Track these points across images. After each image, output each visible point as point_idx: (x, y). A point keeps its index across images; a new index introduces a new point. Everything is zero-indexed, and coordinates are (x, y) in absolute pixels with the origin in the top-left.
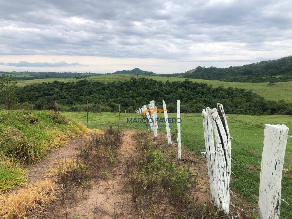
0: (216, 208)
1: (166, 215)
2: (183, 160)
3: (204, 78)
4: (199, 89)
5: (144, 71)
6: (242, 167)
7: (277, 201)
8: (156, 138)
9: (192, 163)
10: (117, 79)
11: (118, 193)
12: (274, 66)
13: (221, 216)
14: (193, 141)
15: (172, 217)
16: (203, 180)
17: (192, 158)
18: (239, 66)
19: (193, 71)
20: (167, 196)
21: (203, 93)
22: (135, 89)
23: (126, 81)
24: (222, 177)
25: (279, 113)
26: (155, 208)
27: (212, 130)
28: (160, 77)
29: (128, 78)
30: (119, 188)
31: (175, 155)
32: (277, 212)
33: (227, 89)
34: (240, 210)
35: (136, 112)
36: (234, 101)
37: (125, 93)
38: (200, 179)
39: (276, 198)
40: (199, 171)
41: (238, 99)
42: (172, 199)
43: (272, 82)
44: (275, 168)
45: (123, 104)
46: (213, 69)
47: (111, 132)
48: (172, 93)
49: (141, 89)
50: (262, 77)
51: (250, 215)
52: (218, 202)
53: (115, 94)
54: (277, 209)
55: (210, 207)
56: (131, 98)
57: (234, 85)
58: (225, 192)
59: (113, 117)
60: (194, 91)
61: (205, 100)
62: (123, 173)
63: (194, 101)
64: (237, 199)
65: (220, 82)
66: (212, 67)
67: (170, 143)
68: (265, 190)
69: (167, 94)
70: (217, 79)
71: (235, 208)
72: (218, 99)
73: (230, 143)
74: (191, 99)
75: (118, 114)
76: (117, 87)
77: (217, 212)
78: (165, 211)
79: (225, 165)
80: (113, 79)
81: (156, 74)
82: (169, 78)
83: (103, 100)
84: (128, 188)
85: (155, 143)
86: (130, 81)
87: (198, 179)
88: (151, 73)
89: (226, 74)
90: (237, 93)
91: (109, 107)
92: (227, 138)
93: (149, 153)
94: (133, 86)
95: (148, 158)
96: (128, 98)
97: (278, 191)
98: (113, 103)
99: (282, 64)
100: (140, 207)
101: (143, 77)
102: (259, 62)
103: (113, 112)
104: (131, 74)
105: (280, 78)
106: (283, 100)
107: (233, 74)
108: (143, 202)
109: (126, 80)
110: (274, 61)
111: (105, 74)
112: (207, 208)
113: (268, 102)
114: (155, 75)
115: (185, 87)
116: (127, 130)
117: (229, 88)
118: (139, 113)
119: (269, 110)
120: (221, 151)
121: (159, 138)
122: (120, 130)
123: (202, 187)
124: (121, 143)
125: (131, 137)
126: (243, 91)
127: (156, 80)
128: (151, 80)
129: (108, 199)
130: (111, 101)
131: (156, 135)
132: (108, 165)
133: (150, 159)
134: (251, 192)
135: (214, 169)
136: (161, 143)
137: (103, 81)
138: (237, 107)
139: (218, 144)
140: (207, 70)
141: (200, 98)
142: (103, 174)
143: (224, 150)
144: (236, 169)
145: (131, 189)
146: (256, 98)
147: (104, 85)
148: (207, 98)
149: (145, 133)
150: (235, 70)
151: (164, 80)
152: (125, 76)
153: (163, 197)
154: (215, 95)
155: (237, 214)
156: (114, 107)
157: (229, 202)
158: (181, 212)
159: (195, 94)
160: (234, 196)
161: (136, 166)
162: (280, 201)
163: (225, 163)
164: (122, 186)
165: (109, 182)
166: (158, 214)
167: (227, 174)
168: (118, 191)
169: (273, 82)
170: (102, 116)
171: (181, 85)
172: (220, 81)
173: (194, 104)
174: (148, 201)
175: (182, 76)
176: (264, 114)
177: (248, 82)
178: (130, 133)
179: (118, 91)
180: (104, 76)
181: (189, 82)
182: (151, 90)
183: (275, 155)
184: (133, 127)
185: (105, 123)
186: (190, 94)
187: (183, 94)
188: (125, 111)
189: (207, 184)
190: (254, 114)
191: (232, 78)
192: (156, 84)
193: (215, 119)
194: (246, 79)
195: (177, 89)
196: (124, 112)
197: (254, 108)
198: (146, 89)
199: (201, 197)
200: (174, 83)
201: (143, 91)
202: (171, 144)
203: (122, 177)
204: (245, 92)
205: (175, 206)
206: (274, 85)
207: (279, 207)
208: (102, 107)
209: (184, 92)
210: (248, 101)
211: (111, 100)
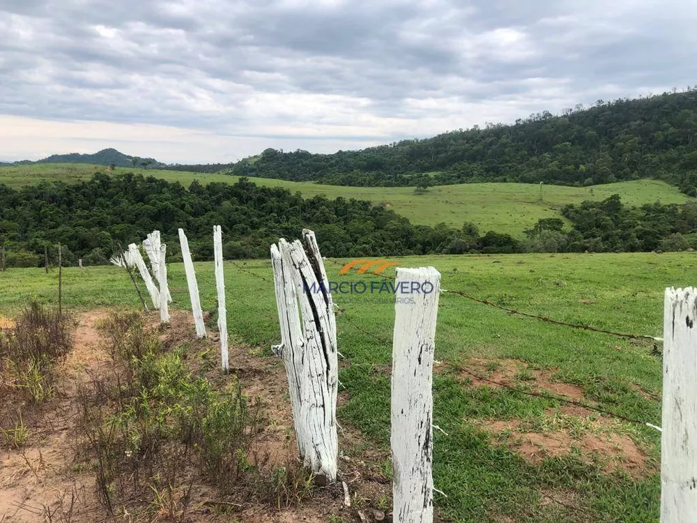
0: (309, 471)
1: (192, 509)
2: (232, 371)
3: (283, 177)
4: (273, 203)
5: (129, 157)
6: (364, 371)
7: (425, 430)
8: (167, 324)
9: (254, 376)
10: (54, 175)
11: (59, 478)
12: (426, 152)
13: (319, 486)
14: (259, 325)
15: (206, 512)
16: (281, 412)
17: (254, 364)
18: (358, 150)
19: (256, 160)
20: (191, 464)
21: (280, 211)
22: (108, 203)
23: (81, 184)
24: (319, 397)
25: (437, 251)
26: (160, 498)
27: (295, 292)
28: (172, 173)
29: (87, 174)
30: (60, 464)
31: (214, 362)
32: (426, 454)
33: (334, 201)
34: (361, 466)
35: (112, 264)
36: (350, 228)
37: (79, 212)
38: (274, 410)
39: (423, 425)
40: (271, 392)
41: (357, 223)
42: (204, 469)
43: (422, 186)
44: (420, 360)
45: (73, 243)
46: (301, 156)
47: (35, 318)
48: (206, 211)
49: (124, 204)
50: (404, 176)
51: (381, 473)
52: (313, 456)
53: (49, 217)
54: (427, 447)
55: (294, 471)
56: (96, 228)
57: (349, 193)
58: (326, 431)
59: (43, 278)
60: (262, 206)
61: (286, 228)
62: (71, 425)
63: (262, 230)
64: (354, 443)
65: (319, 186)
66: (299, 150)
67: (202, 334)
68: (402, 412)
69: (195, 215)
70: (310, 180)
71: (351, 462)
72: (316, 224)
73: (333, 318)
74: (254, 226)
75: (57, 270)
76: (53, 199)
77: (310, 479)
78: (186, 500)
79: (325, 369)
80: (40, 175)
81: (163, 164)
82: (199, 174)
83: (12, 234)
84: (88, 461)
85: (163, 337)
86: (92, 182)
87: (269, 411)
88: (150, 163)
89: (330, 169)
90: (354, 210)
91: (31, 253)
92: (327, 308)
93: (144, 365)
94: (102, 195)
95: (143, 378)
96: (88, 226)
97: (427, 410)
98: (45, 243)
99: (440, 148)
100: (120, 504)
101: (127, 172)
102: (397, 142)
103: (44, 266)
104: (94, 163)
105: (436, 177)
106: (444, 223)
107: (345, 168)
108: (129, 490)
109: (79, 180)
110: (425, 141)
111: (16, 162)
112: (289, 474)
113: (417, 227)
114: (161, 167)
115: (239, 196)
116: (85, 312)
117: (339, 199)
118: (120, 266)
119: (419, 246)
120: (314, 339)
121: (174, 324)
122: (64, 312)
123: (278, 428)
124: (68, 348)
125: (99, 328)
126: (367, 206)
127: (166, 180)
128: (151, 180)
129: (28, 499)
130: (37, 237)
131: (166, 317)
132: (27, 408)
133: (149, 379)
134: (383, 421)
135: (302, 380)
136: (179, 337)
137: (10, 182)
138: (356, 241)
139: (307, 323)
140: (287, 157)
141: (276, 223)
142: (9, 433)
143: (322, 335)
144: (352, 377)
145: (95, 462)
146: (392, 221)
147: (13, 192)
148: (292, 223)
149: (136, 316)
150: (349, 160)
151: (186, 180)
152: (75, 170)
153: (183, 468)
154: (308, 215)
155: (353, 476)
156: (46, 252)
157: (336, 453)
158: (230, 494)
159: (264, 214)
160: (349, 436)
161: (109, 402)
162: (431, 430)
163: (325, 365)
164: (70, 459)
165: (31, 453)
166: (171, 511)
167: (330, 390)
168: (57, 474)
169: (425, 186)
170: (9, 277)
171: (230, 193)
172: (318, 183)
173: (262, 237)
174: (142, 484)
175: (230, 172)
176: (410, 254)
177: (377, 185)
178: (93, 318)
179: (57, 209)
180: (12, 169)
181: (247, 184)
182: (154, 204)
183: (417, 333)
184: (103, 303)
185: (18, 297)
186: (251, 213)
187: (235, 216)
188: (80, 261)
189: (289, 418)
190: (391, 255)
191: (342, 176)
192: (165, 189)
193: (298, 266)
194: (372, 178)
195: (218, 202)
196: (78, 266)
197: (389, 242)
198: (138, 202)
199: (276, 450)
200: (212, 188)
201: (131, 207)
202: (204, 337)
203: (69, 435)
204: (371, 208)
205: (213, 484)
206: (427, 191)
207: (431, 444)
208: (11, 254)
209: (237, 210)
210: (378, 228)
211: (36, 234)
